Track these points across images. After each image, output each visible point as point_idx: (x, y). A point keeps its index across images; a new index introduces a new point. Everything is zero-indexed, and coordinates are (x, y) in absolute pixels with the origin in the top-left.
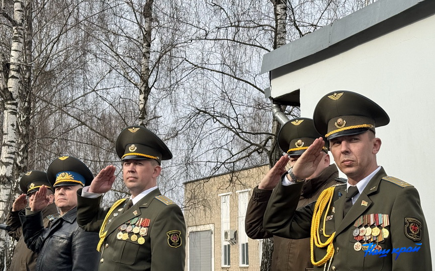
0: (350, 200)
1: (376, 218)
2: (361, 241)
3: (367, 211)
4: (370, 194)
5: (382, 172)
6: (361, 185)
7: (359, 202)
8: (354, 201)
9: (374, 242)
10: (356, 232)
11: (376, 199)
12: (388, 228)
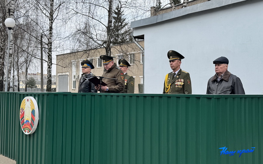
0: (174, 76)
1: (181, 80)
2: (177, 85)
3: (178, 79)
4: (179, 75)
5: (181, 70)
6: (176, 73)
7: (176, 76)
8: (175, 76)
9: (180, 85)
10: (176, 83)
11: (180, 76)
12: (183, 82)
